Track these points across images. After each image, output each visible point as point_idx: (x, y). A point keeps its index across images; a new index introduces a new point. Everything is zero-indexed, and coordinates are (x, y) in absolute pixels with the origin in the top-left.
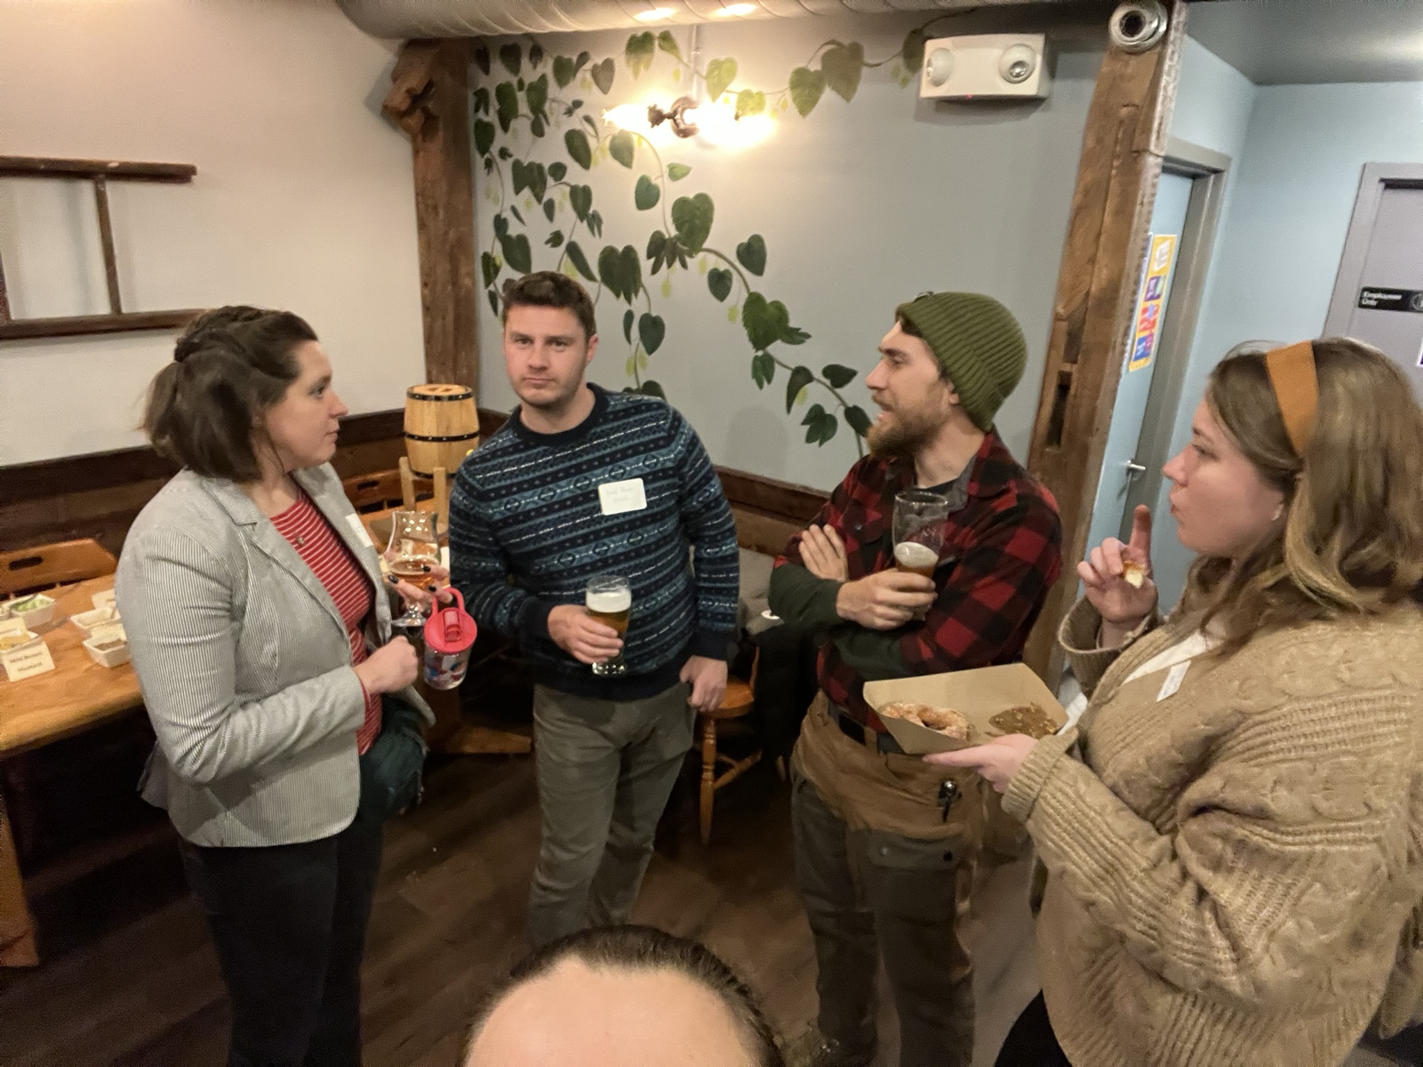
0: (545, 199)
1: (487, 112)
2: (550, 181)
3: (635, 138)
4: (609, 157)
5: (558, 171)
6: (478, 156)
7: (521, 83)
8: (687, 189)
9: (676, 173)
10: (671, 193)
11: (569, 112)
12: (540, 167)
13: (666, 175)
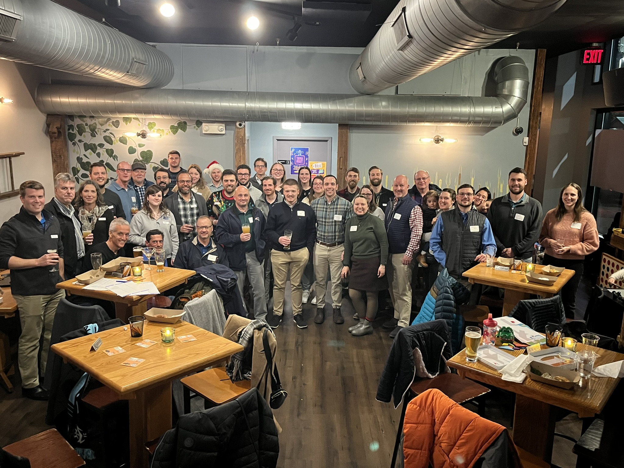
0: (97, 152)
1: (73, 131)
2: (98, 148)
3: (127, 138)
4: (119, 142)
5: (101, 145)
6: (69, 141)
7: (87, 125)
8: (145, 149)
9: (140, 146)
10: (139, 150)
11: (105, 132)
12: (94, 145)
13: (138, 146)
